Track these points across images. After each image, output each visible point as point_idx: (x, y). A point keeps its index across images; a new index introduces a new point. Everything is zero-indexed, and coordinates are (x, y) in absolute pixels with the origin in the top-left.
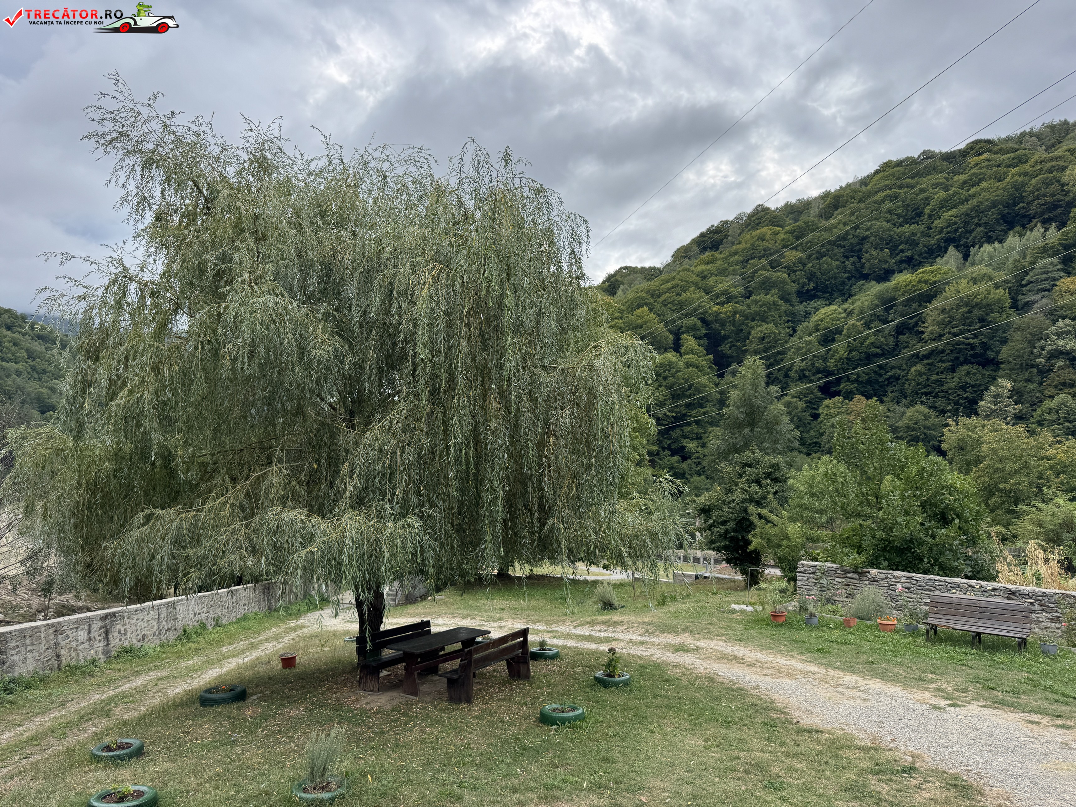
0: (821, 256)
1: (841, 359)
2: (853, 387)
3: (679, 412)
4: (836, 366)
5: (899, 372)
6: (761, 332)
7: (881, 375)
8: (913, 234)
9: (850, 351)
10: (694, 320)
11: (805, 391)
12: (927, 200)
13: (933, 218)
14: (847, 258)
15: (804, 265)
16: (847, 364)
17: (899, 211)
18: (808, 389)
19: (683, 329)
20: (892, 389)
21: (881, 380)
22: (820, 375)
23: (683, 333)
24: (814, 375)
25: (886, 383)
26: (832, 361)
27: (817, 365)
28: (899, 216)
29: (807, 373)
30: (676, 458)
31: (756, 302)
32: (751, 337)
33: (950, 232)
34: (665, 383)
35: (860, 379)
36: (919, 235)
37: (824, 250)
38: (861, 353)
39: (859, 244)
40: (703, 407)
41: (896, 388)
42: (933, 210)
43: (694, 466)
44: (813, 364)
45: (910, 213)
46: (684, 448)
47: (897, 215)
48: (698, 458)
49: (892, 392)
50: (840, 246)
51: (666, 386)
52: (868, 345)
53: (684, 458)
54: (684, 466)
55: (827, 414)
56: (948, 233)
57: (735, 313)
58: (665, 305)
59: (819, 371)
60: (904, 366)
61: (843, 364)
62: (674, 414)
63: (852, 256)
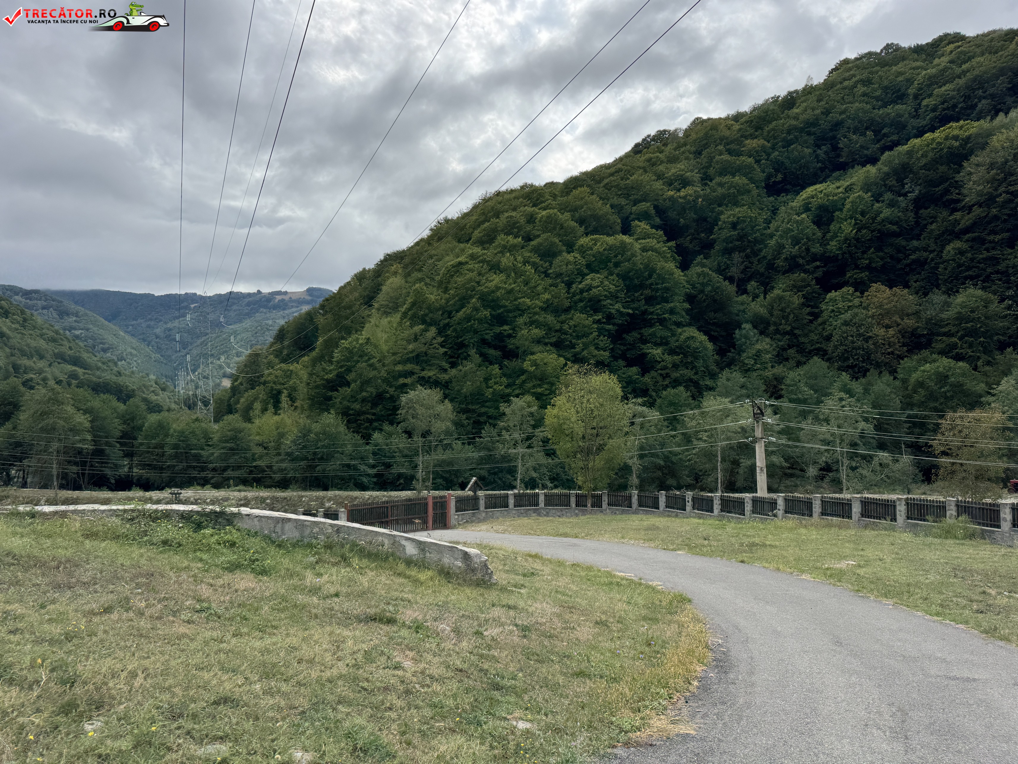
0: (788, 144)
1: (846, 239)
2: (864, 275)
3: (637, 309)
4: (840, 248)
5: (925, 254)
6: (734, 216)
7: (899, 261)
8: (899, 115)
9: (859, 230)
10: (644, 206)
11: (800, 284)
12: (910, 81)
13: (921, 97)
14: (819, 147)
15: (769, 155)
16: (856, 247)
17: (878, 93)
18: (803, 280)
19: (633, 216)
20: (915, 278)
21: (899, 266)
22: (818, 263)
23: (633, 220)
24: (808, 263)
25: (908, 269)
26: (833, 243)
27: (813, 250)
28: (877, 99)
29: (801, 261)
30: (634, 369)
31: (721, 185)
32: (720, 223)
33: (948, 108)
34: (616, 271)
35: (874, 265)
36: (907, 116)
37: (792, 136)
38: (873, 231)
39: (831, 130)
40: (667, 302)
41: (923, 277)
42: (920, 89)
43: (660, 379)
44: (808, 250)
45: (889, 95)
46: (644, 355)
47: (874, 97)
48: (665, 368)
49: (915, 282)
50: (809, 134)
51: (618, 275)
52: (883, 221)
53: (645, 371)
54: (647, 379)
55: (833, 311)
56: (944, 109)
57: (697, 197)
58: (609, 190)
59: (815, 258)
60: (933, 246)
61: (849, 246)
62: (630, 311)
63: (825, 145)
